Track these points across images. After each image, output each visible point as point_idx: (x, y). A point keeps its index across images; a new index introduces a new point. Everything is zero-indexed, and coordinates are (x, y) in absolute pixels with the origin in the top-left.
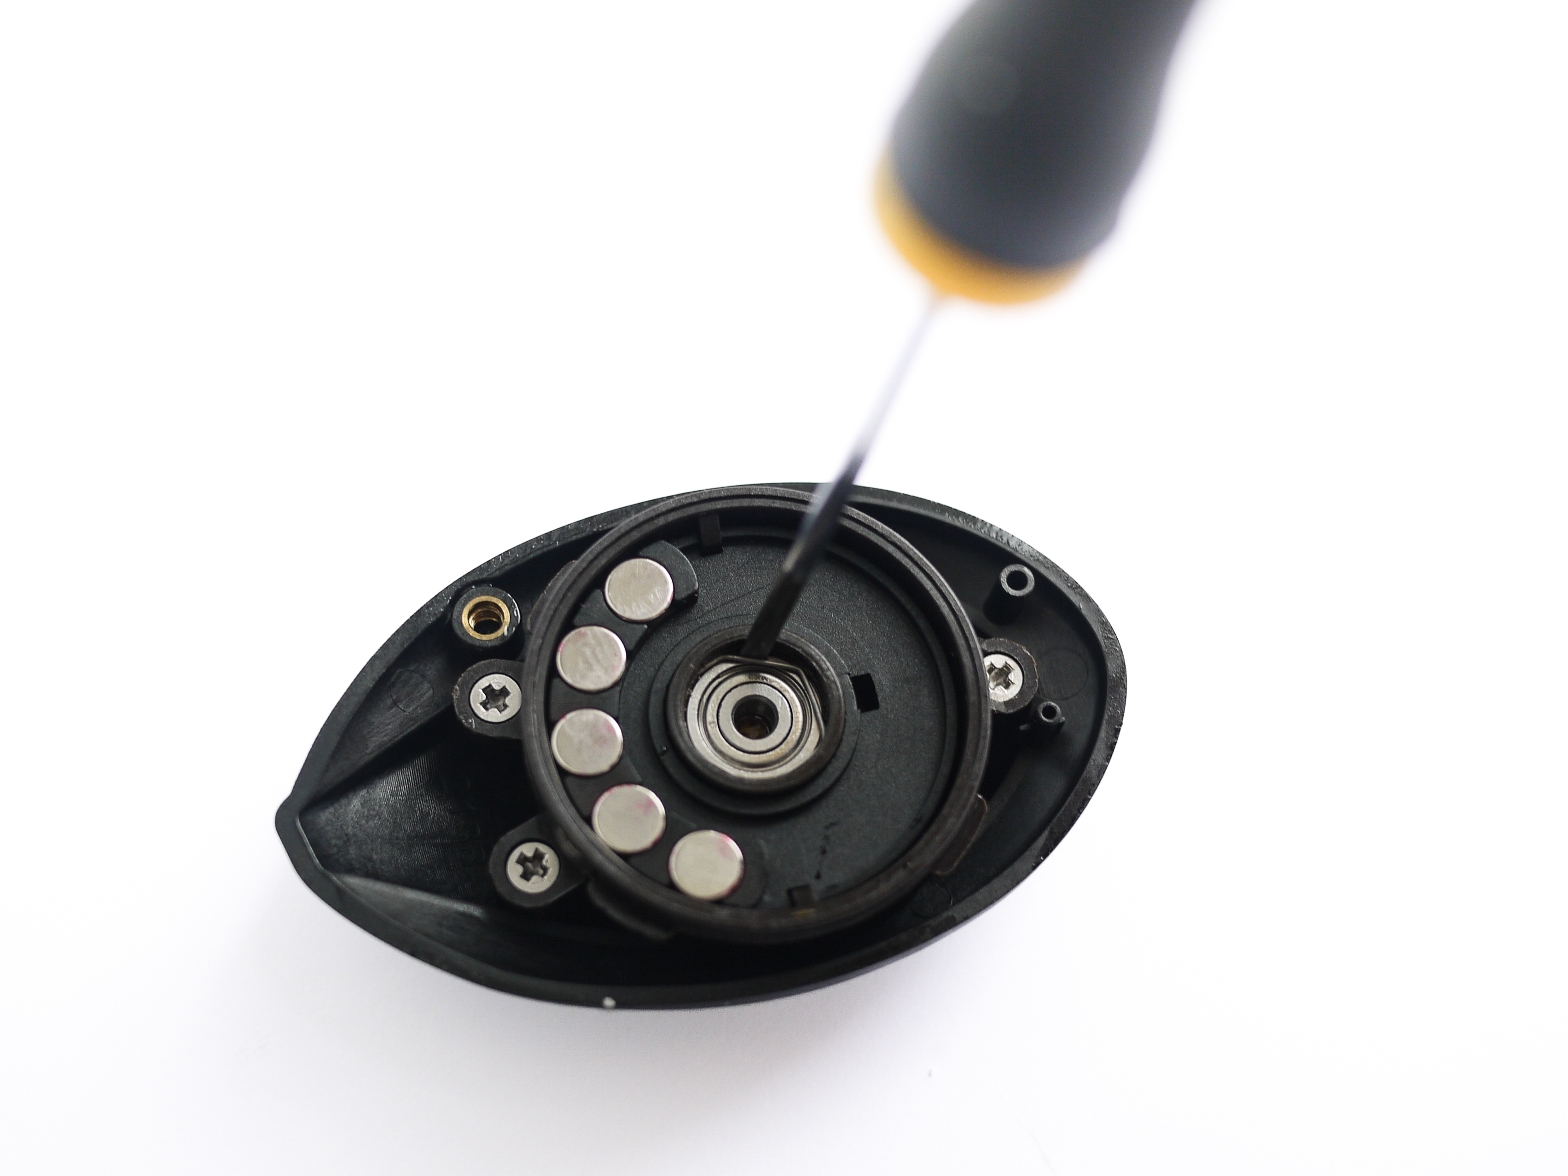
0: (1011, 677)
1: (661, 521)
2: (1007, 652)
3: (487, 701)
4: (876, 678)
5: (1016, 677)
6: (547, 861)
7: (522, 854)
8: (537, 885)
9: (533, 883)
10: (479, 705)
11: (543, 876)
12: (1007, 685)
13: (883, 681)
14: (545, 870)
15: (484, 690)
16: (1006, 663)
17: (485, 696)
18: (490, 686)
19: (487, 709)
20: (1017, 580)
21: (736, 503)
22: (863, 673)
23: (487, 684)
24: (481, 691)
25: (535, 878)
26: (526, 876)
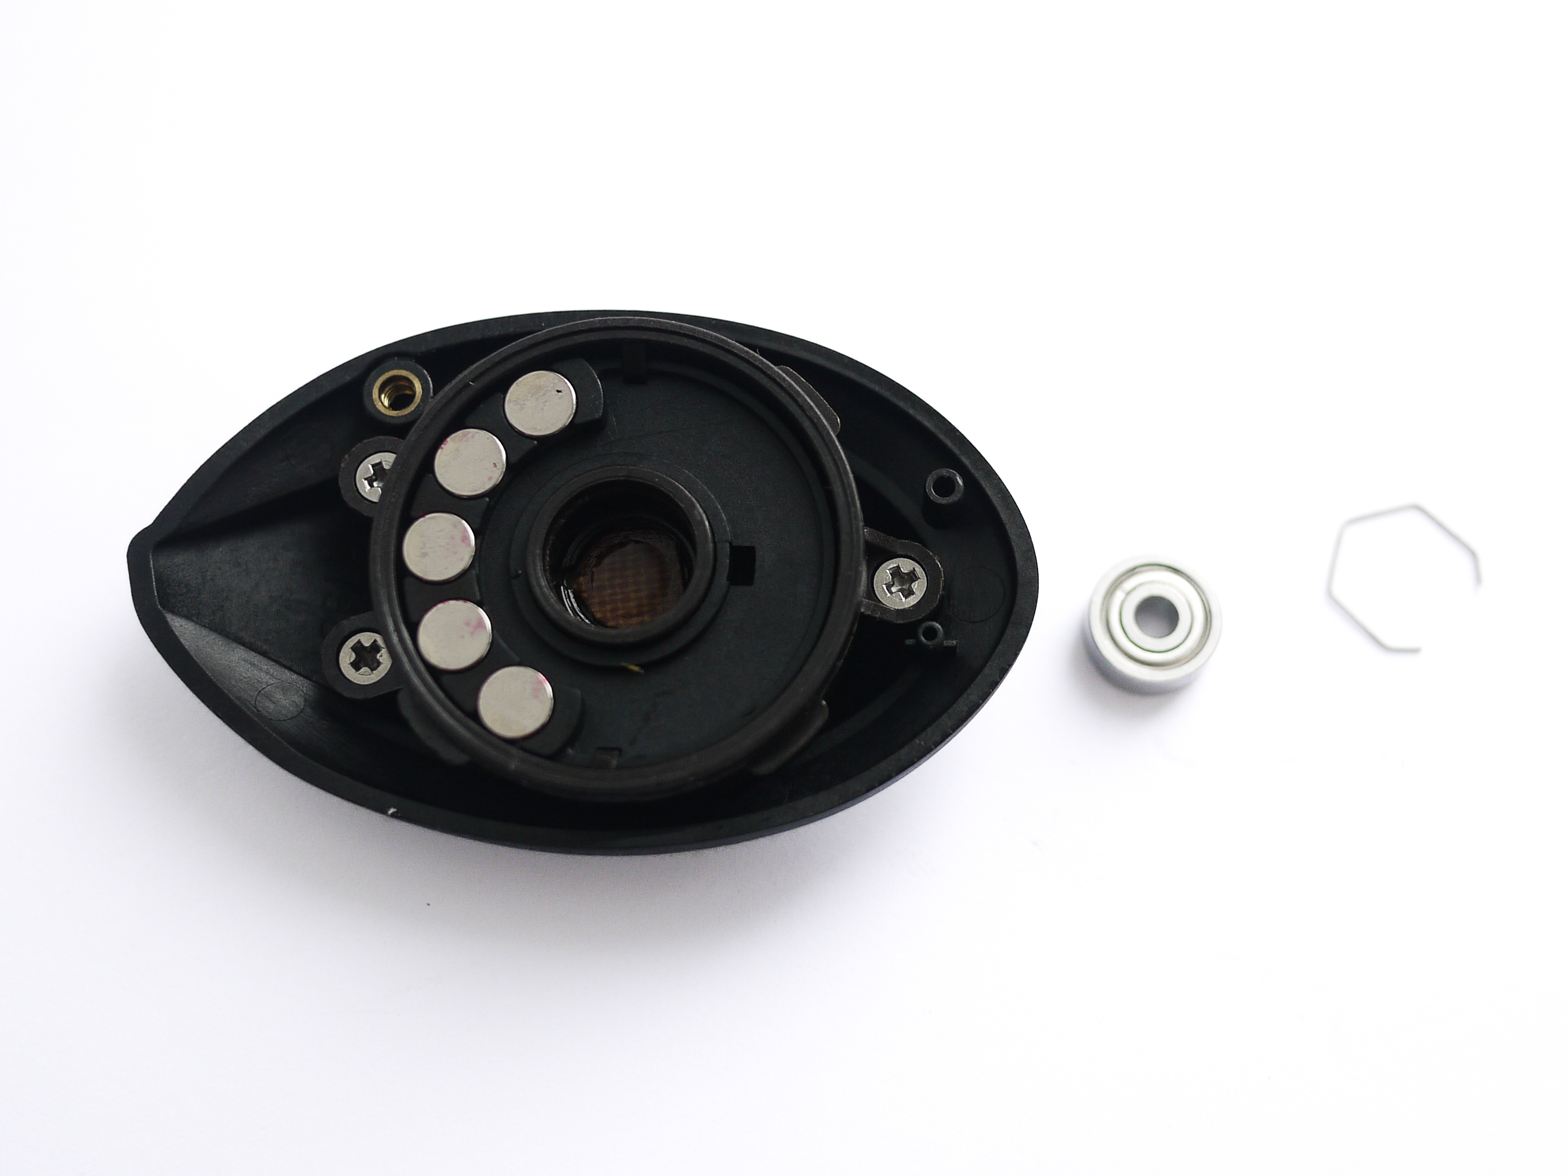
0: (914, 586)
1: (580, 339)
2: (917, 558)
3: (374, 477)
4: (759, 554)
5: (920, 587)
6: (381, 656)
7: (359, 642)
8: (364, 677)
9: (359, 674)
10: (363, 480)
11: (372, 670)
12: (908, 593)
13: (765, 558)
14: (379, 664)
15: (373, 466)
16: (914, 569)
17: (372, 472)
18: (380, 463)
19: (371, 486)
20: (945, 486)
21: (662, 338)
22: (748, 544)
23: (378, 461)
24: (370, 467)
25: (364, 669)
26: (356, 665)
